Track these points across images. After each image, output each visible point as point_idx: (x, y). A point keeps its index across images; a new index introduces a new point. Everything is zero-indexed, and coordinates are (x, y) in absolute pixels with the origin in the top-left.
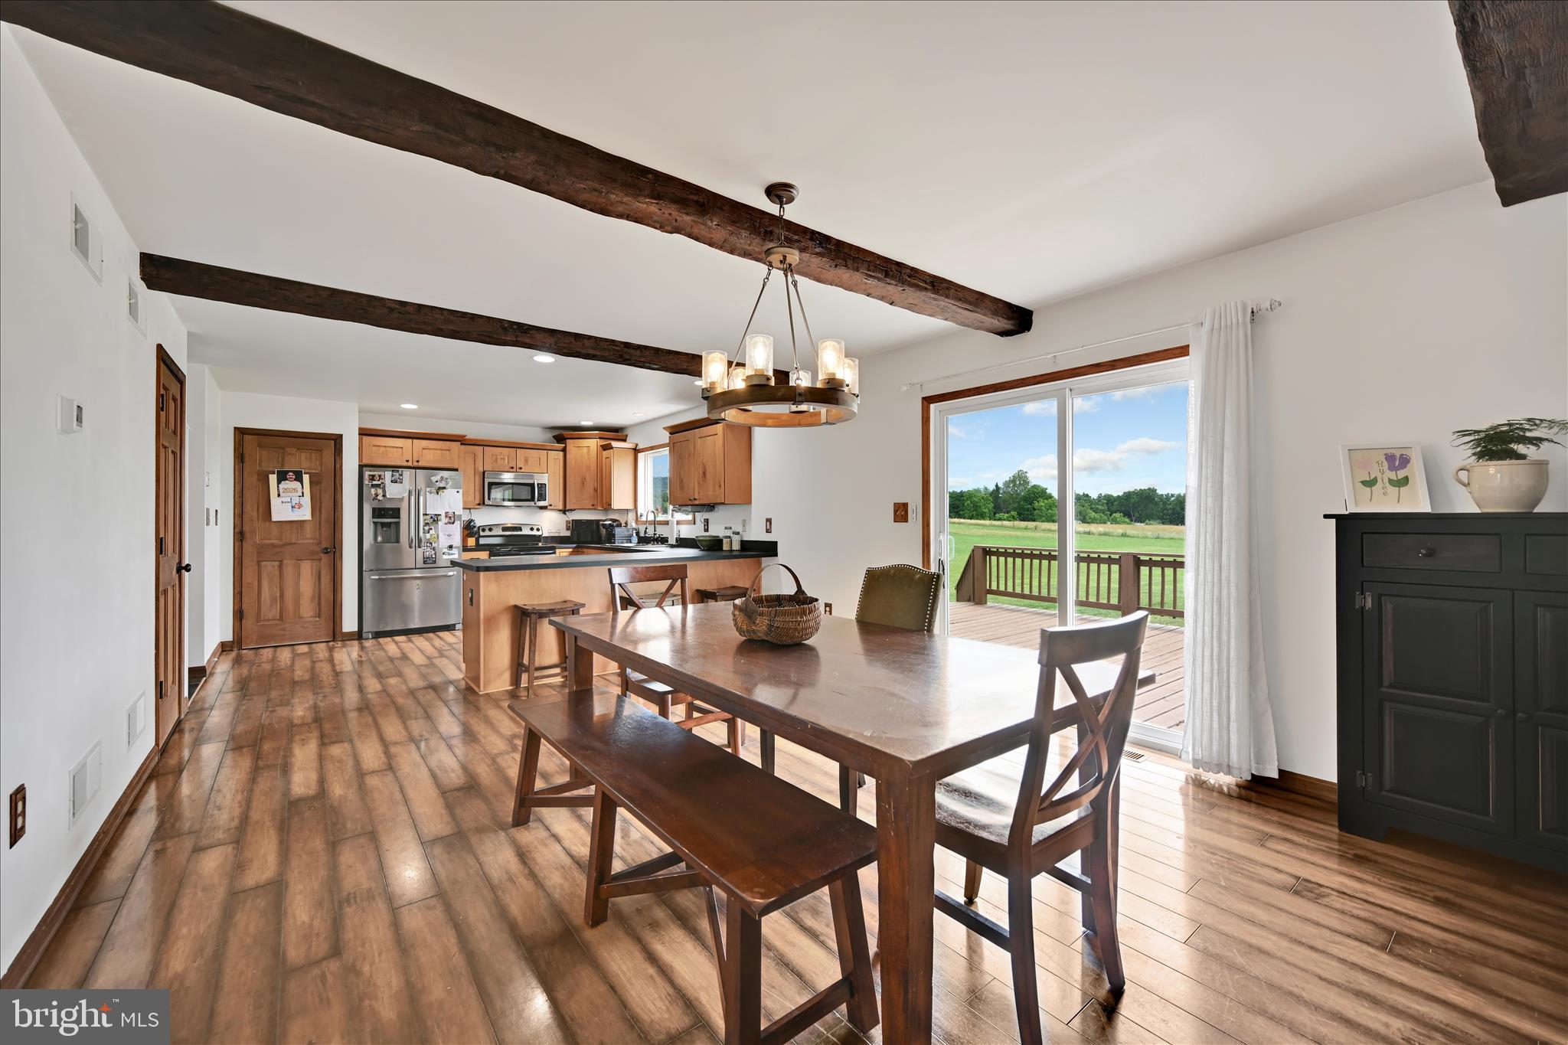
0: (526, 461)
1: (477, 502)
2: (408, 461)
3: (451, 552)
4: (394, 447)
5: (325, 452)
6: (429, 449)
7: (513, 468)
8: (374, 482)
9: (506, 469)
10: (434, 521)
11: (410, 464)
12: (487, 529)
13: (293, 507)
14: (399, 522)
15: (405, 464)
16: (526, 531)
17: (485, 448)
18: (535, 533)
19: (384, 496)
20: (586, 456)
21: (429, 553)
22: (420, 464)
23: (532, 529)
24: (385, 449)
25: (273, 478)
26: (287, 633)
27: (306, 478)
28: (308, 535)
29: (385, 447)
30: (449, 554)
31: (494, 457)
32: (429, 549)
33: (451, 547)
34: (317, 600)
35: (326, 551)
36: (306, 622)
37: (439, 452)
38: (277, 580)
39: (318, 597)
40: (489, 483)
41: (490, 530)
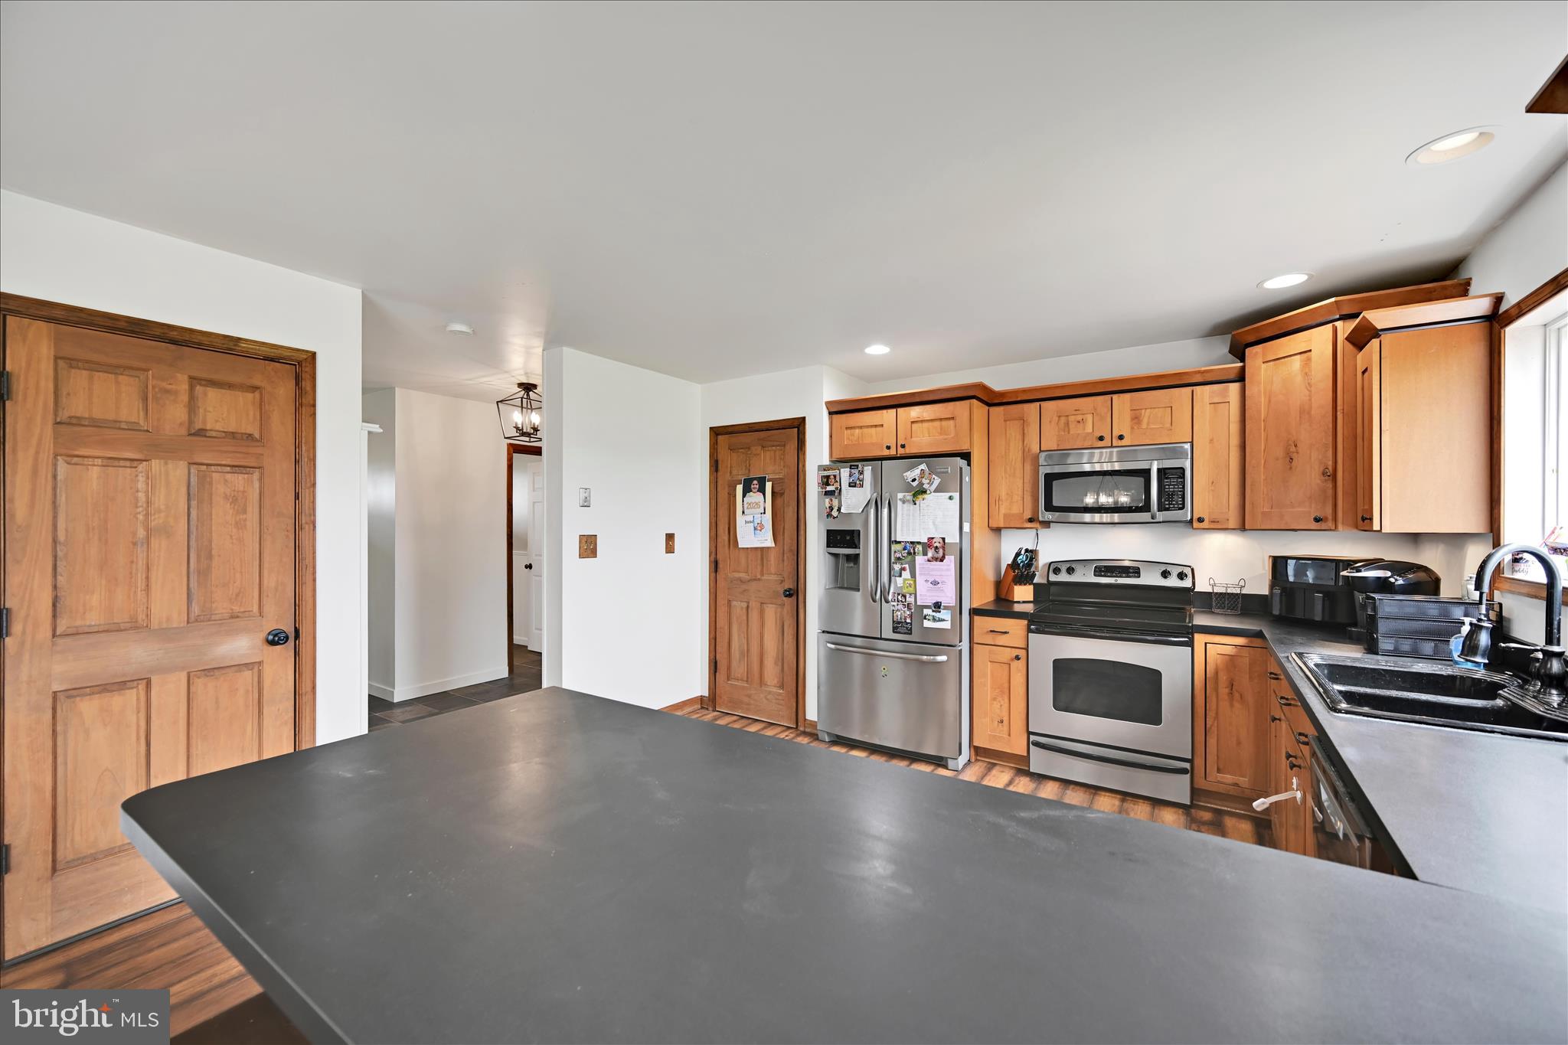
0: (1136, 419)
1: (1028, 515)
2: (888, 448)
3: (937, 615)
4: (872, 426)
5: (788, 447)
6: (922, 421)
7: (1101, 438)
8: (829, 488)
9: (1087, 444)
10: (909, 553)
11: (893, 452)
12: (1064, 568)
13: (755, 529)
14: (857, 556)
15: (886, 453)
16: (1150, 578)
17: (1043, 403)
18: (1173, 582)
19: (839, 510)
20: (1299, 379)
21: (902, 613)
22: (909, 450)
23: (1165, 574)
24: (860, 431)
25: (740, 488)
26: (752, 702)
27: (769, 486)
28: (773, 570)
29: (861, 427)
30: (934, 620)
31: (1063, 419)
32: (900, 606)
33: (937, 606)
34: (780, 664)
35: (789, 594)
36: (770, 692)
37: (937, 424)
38: (744, 625)
39: (781, 659)
40: (1047, 475)
41: (1070, 571)
